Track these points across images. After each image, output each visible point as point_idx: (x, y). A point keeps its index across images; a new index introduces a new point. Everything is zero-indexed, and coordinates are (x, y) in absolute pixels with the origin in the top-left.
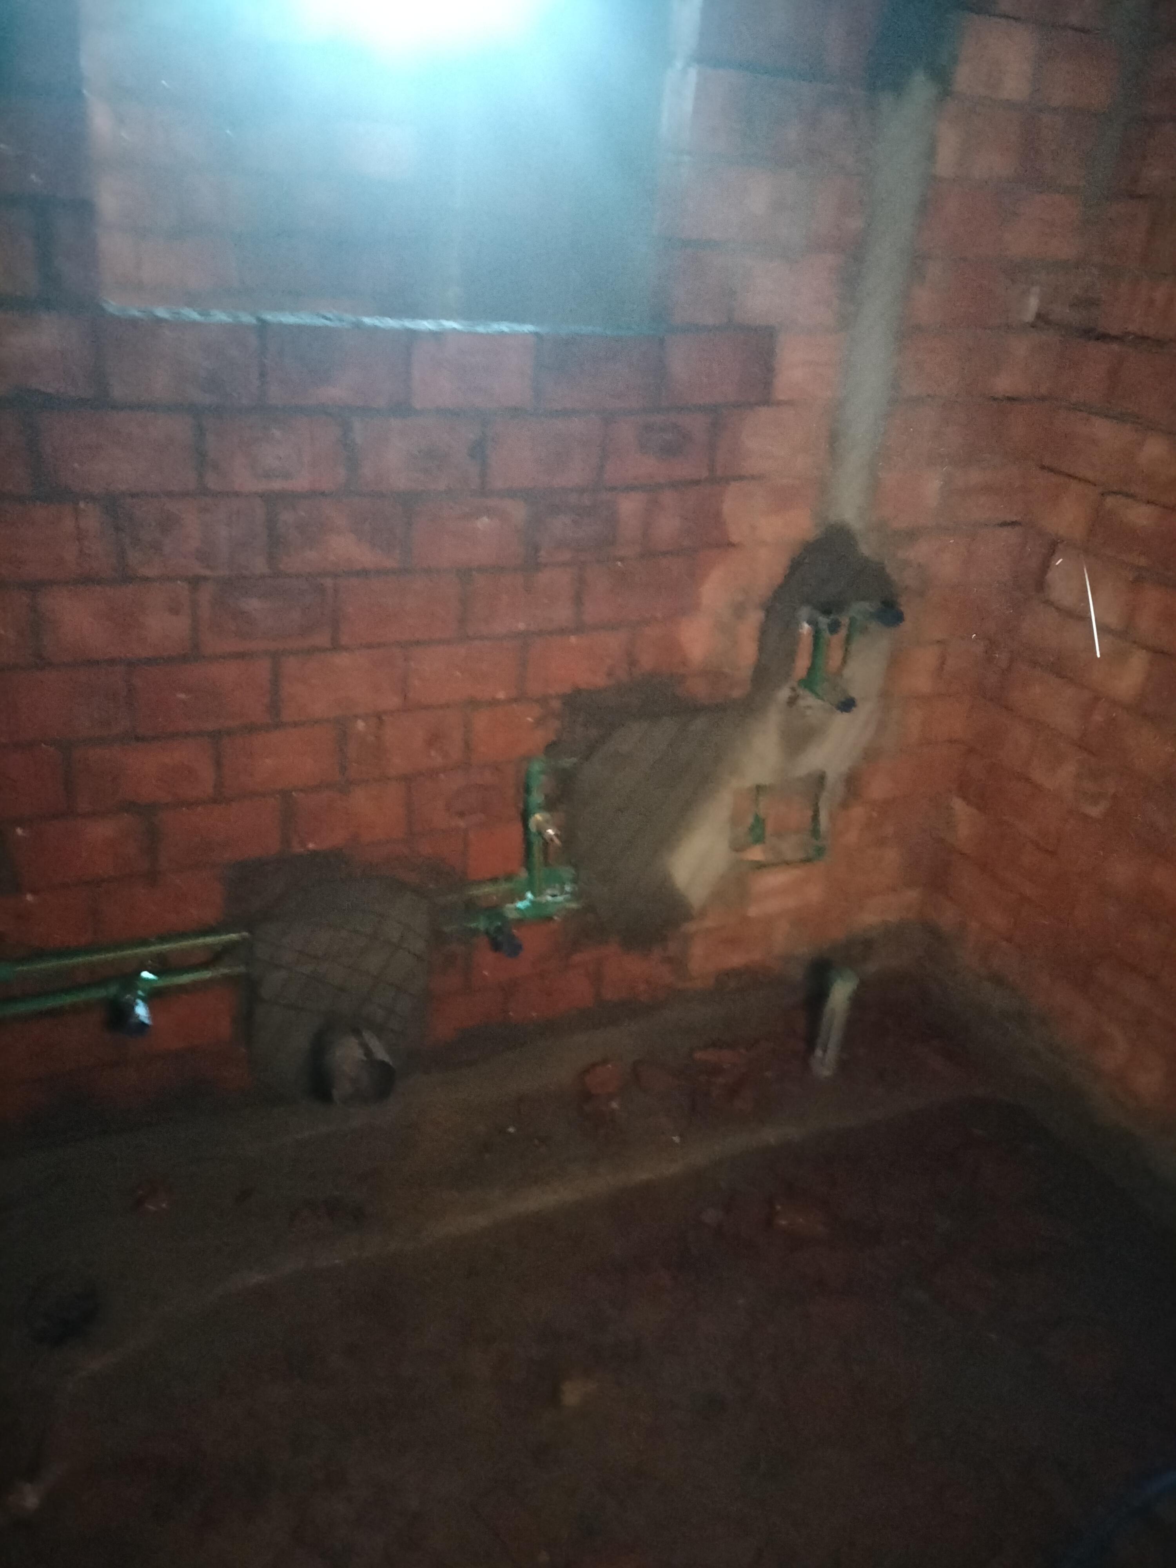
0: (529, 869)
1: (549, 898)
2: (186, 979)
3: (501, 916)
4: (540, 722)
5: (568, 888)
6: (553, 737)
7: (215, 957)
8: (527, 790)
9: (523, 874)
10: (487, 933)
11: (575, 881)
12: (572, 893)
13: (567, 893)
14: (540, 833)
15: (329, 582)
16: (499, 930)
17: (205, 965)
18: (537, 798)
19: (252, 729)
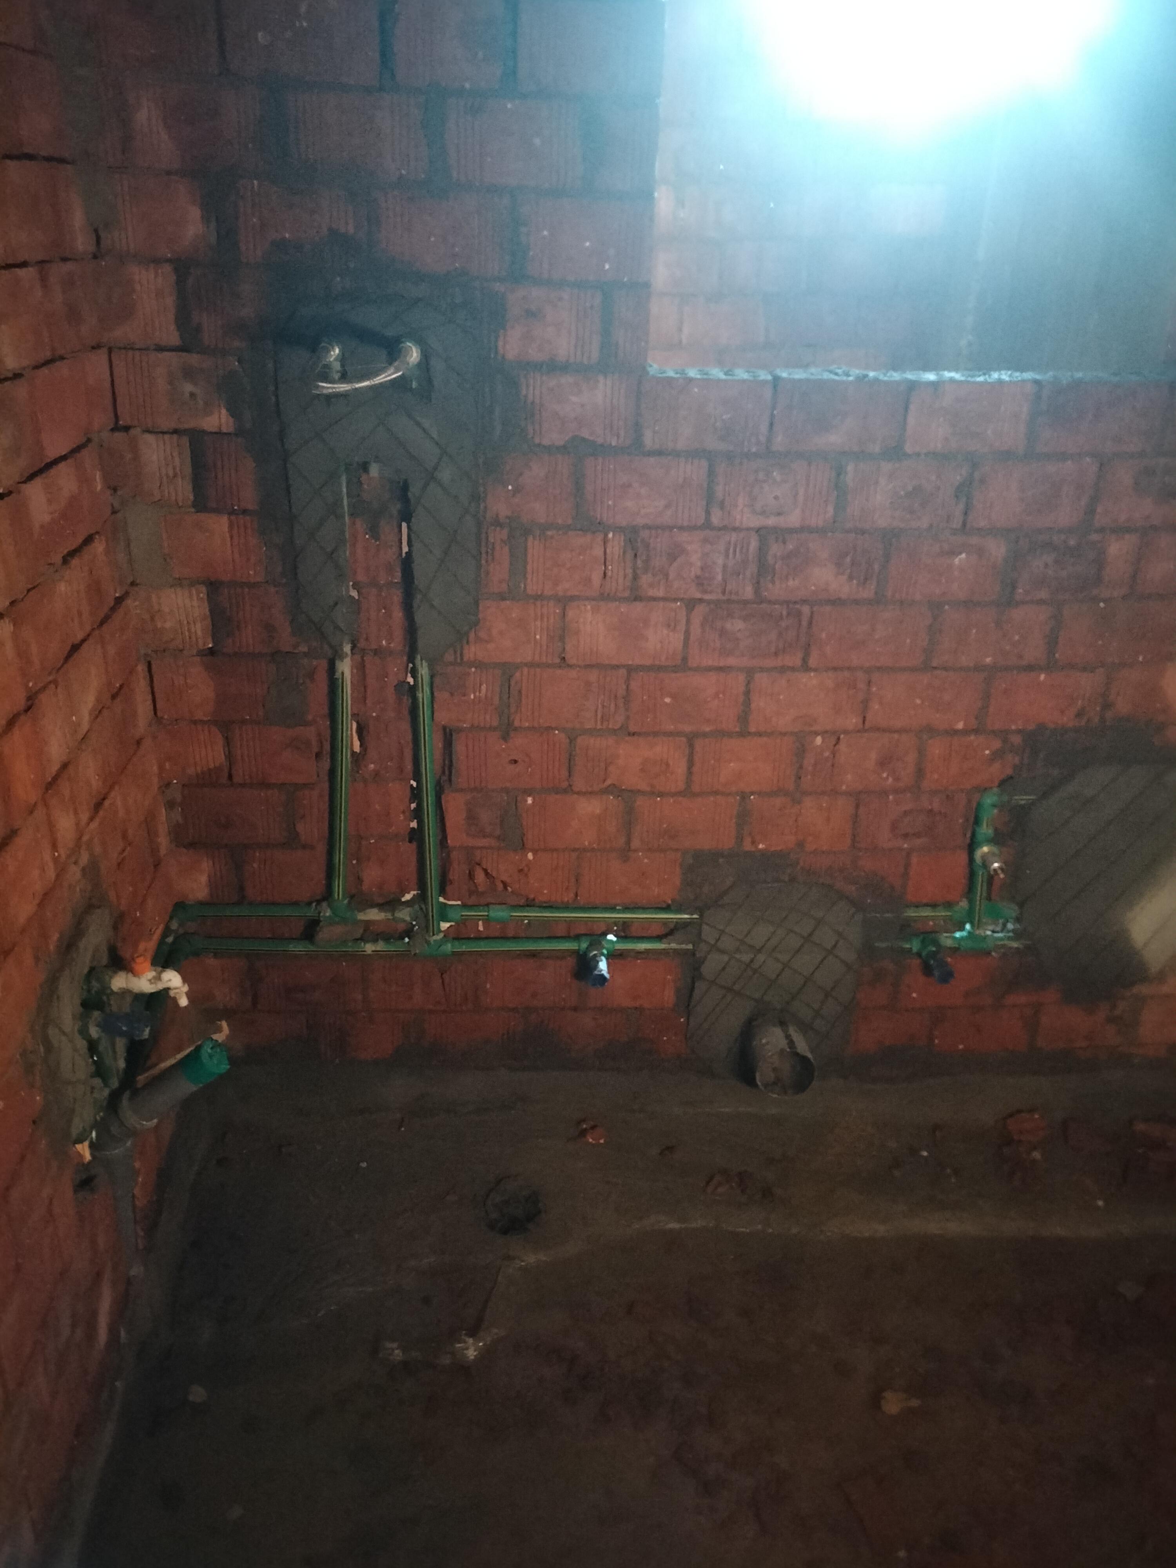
0: (971, 902)
1: (989, 933)
2: (643, 946)
3: (936, 942)
4: (997, 755)
5: (1010, 926)
6: (1009, 771)
7: (670, 932)
8: (977, 821)
9: (964, 904)
10: (919, 955)
11: (1018, 920)
12: (1013, 931)
13: (1009, 931)
14: (985, 865)
15: (806, 610)
16: (933, 955)
17: (660, 938)
18: (985, 830)
19: (722, 734)
